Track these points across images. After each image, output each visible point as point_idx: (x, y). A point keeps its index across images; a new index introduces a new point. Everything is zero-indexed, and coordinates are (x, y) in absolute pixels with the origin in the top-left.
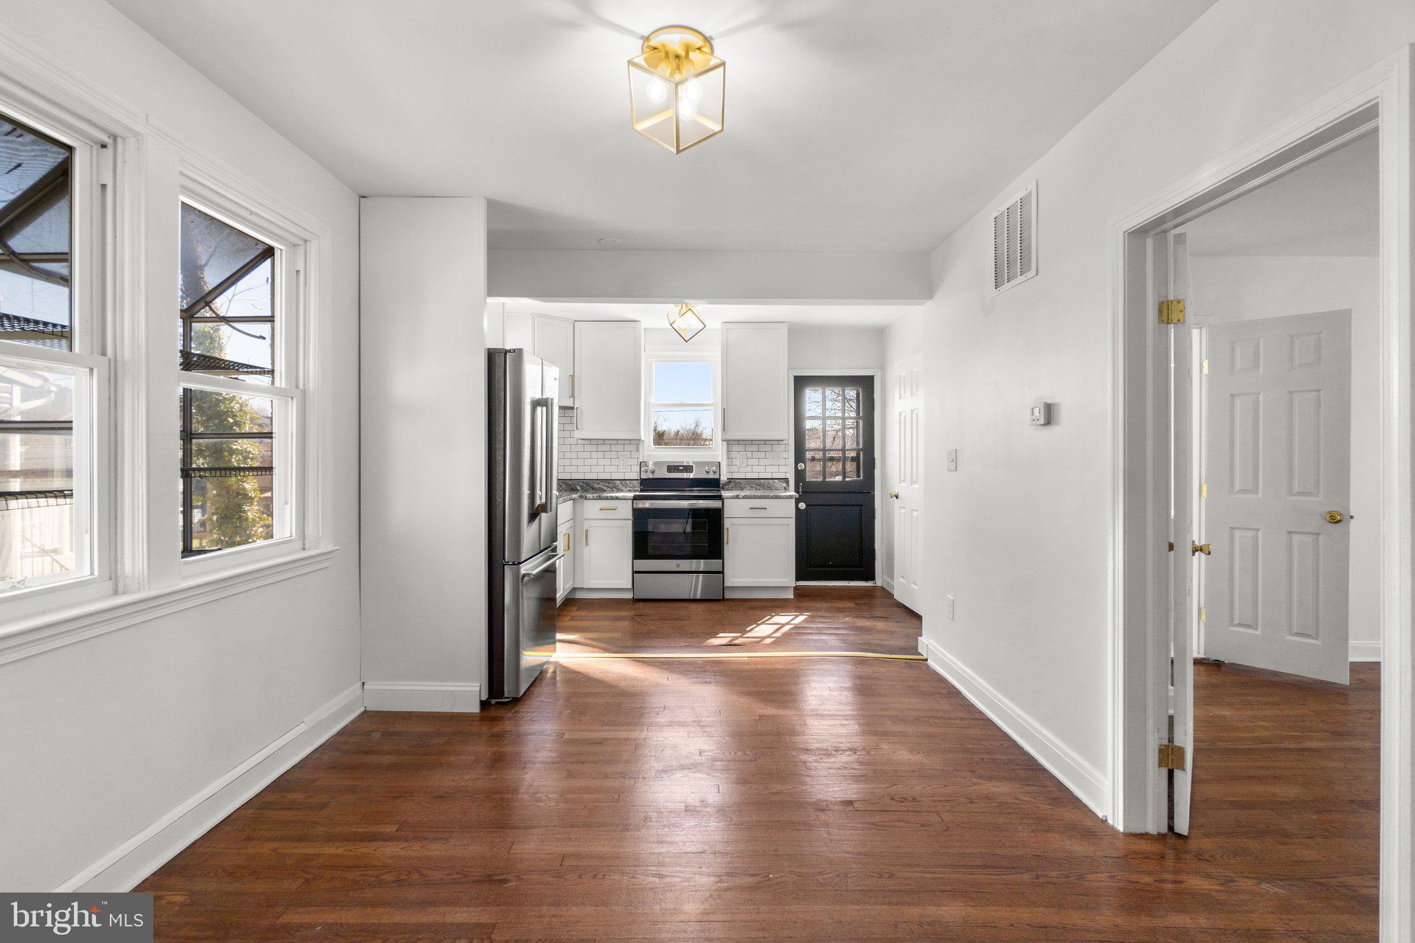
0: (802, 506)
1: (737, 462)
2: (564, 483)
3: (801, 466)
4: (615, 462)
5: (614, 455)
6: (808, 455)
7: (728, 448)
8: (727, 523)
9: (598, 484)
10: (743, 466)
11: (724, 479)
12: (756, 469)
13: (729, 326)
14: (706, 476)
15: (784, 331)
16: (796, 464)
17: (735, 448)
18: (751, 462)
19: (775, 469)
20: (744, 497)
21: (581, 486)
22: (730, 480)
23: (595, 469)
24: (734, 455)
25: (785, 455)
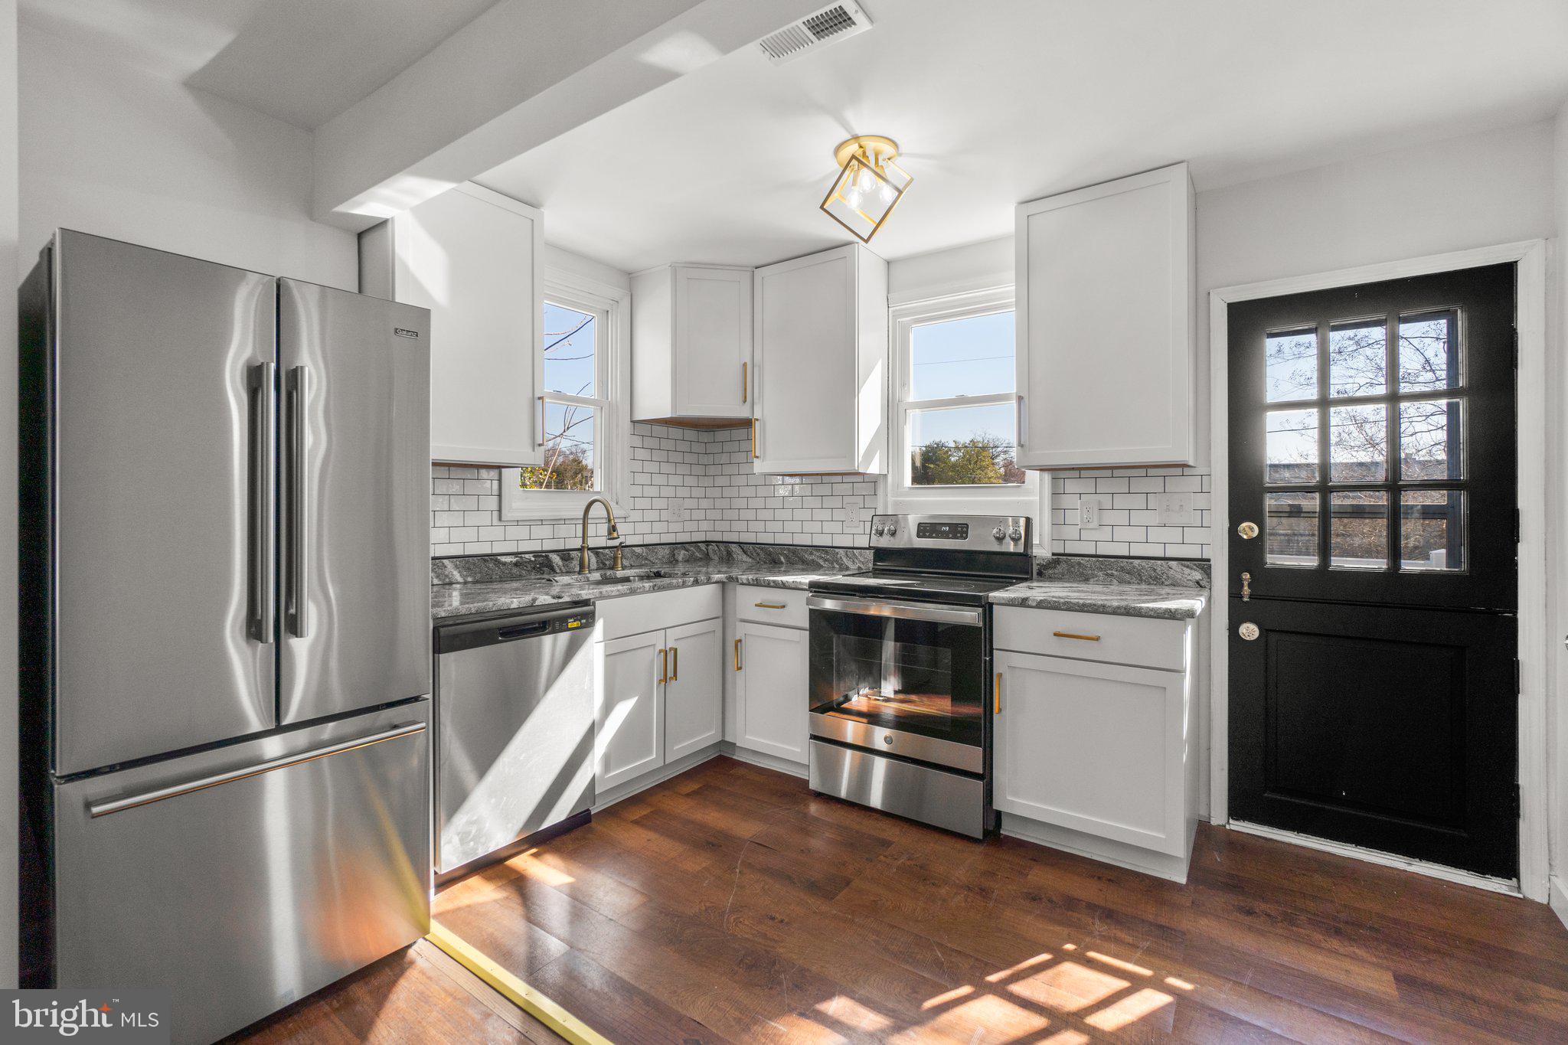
0: (1249, 631)
1: (1074, 517)
2: (762, 549)
3: (1248, 530)
4: (839, 515)
5: (836, 502)
6: (1270, 502)
7: (1054, 485)
8: (1001, 663)
9: (811, 554)
10: (1091, 526)
11: (1042, 550)
12: (1122, 534)
13: (1033, 208)
14: (995, 547)
15: (1176, 190)
16: (1235, 520)
17: (1071, 486)
18: (1110, 517)
19: (1174, 535)
20: (1042, 605)
21: (786, 557)
22: (1058, 558)
23: (809, 527)
24: (1067, 501)
25: (1201, 501)
